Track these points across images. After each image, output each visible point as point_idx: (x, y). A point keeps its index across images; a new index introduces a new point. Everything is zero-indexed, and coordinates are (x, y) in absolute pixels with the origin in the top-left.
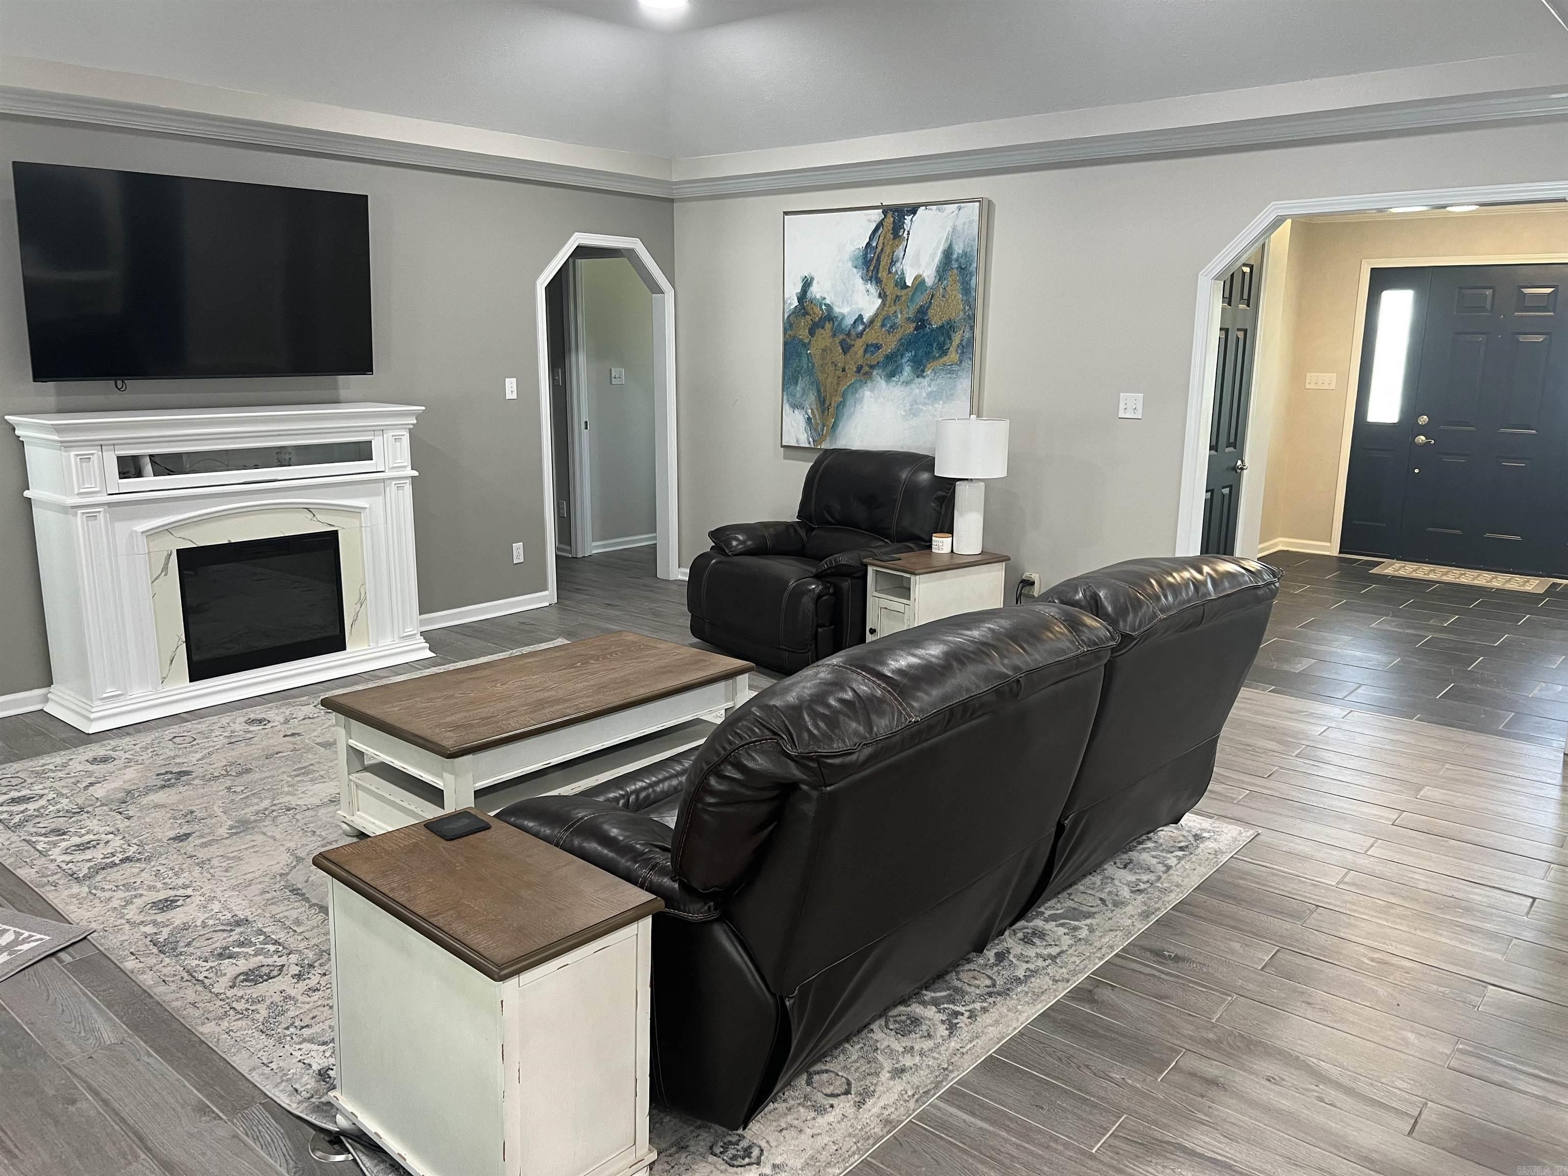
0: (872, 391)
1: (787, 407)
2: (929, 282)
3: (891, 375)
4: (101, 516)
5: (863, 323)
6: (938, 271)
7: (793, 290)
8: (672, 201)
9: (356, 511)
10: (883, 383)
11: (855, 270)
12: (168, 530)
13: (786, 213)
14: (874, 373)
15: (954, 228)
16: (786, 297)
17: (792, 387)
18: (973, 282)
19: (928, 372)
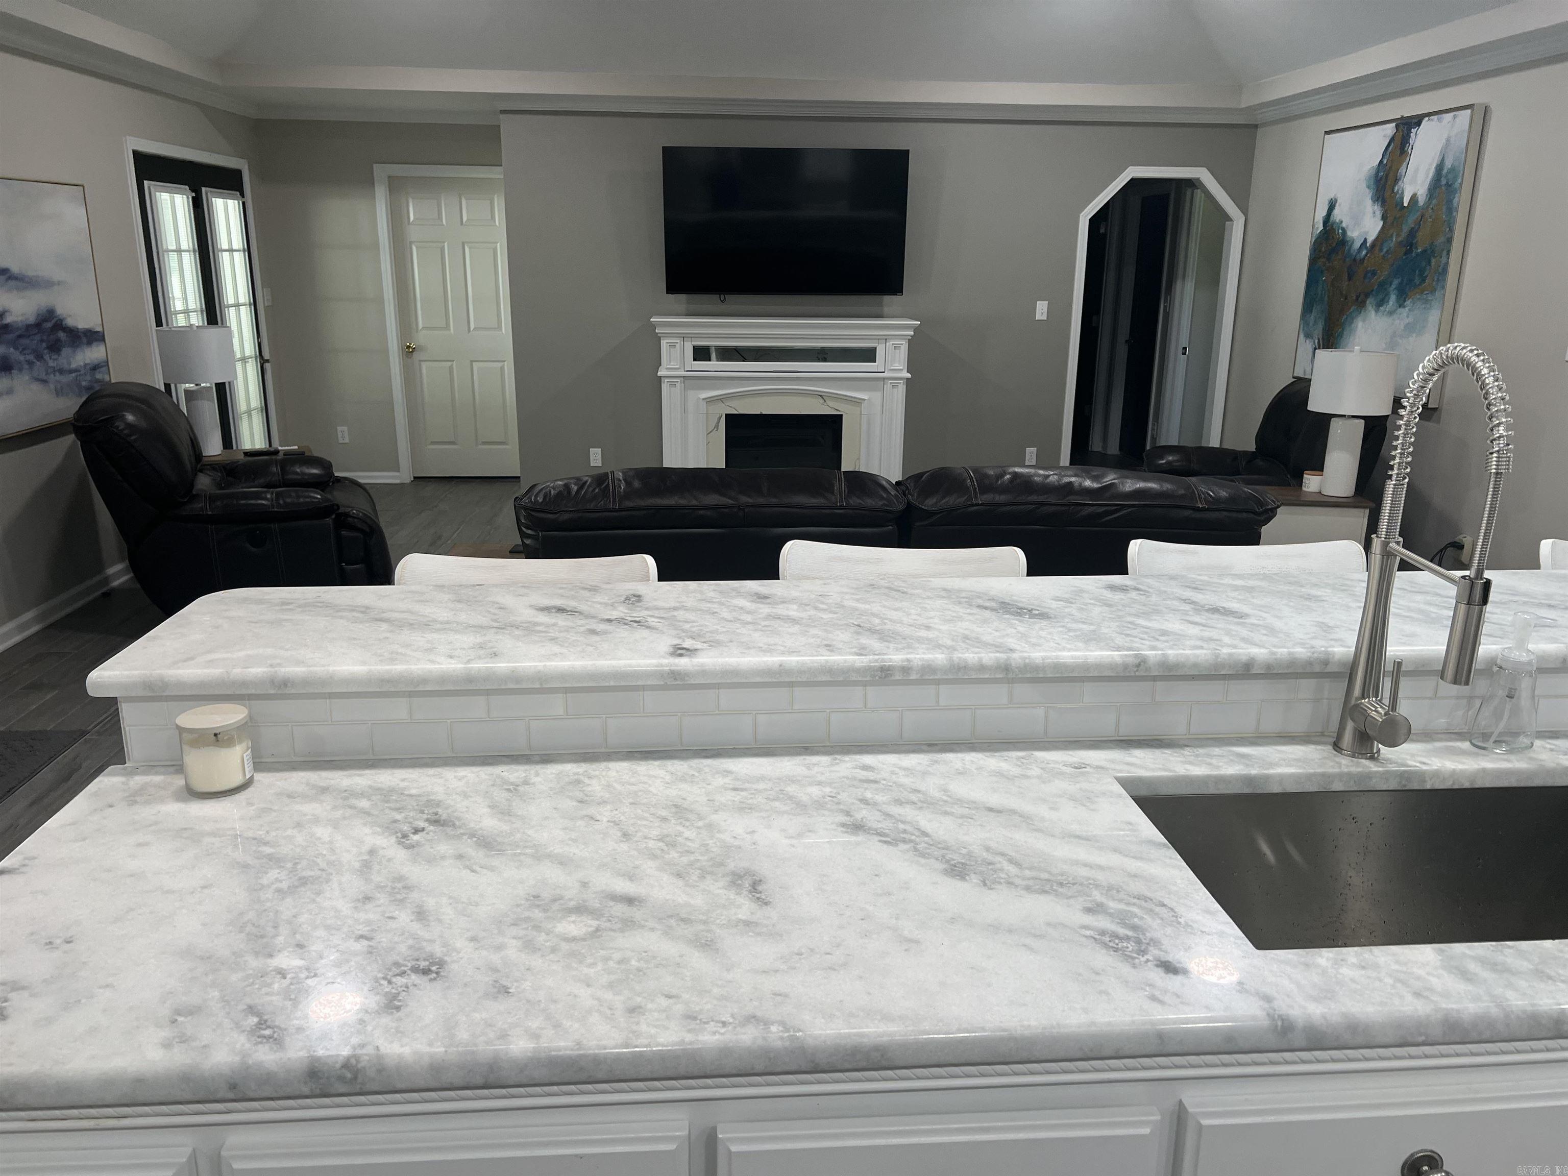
0: (1364, 321)
1: (1302, 336)
2: (1422, 201)
3: (1380, 304)
4: (678, 385)
5: (1366, 248)
6: (1429, 189)
7: (1321, 213)
8: (1256, 126)
9: (858, 402)
10: (1372, 313)
11: (1367, 190)
12: (721, 399)
13: (1327, 133)
14: (1368, 302)
15: (1448, 140)
16: (1315, 221)
17: (1308, 316)
18: (1456, 200)
19: (1408, 302)
